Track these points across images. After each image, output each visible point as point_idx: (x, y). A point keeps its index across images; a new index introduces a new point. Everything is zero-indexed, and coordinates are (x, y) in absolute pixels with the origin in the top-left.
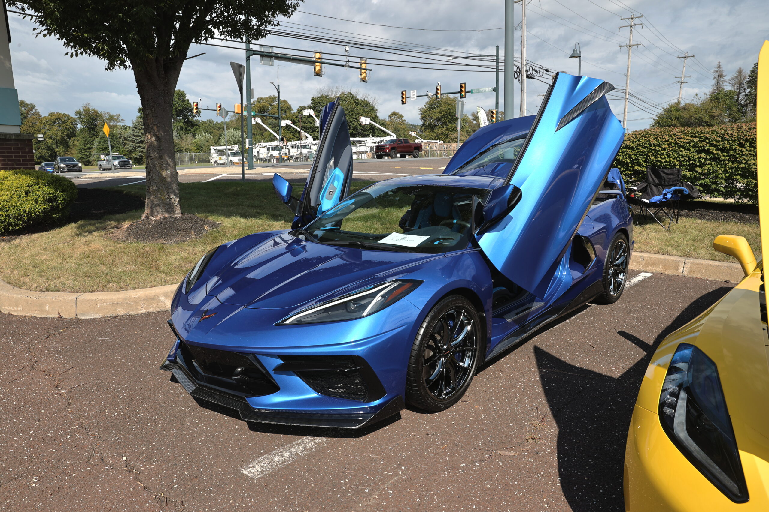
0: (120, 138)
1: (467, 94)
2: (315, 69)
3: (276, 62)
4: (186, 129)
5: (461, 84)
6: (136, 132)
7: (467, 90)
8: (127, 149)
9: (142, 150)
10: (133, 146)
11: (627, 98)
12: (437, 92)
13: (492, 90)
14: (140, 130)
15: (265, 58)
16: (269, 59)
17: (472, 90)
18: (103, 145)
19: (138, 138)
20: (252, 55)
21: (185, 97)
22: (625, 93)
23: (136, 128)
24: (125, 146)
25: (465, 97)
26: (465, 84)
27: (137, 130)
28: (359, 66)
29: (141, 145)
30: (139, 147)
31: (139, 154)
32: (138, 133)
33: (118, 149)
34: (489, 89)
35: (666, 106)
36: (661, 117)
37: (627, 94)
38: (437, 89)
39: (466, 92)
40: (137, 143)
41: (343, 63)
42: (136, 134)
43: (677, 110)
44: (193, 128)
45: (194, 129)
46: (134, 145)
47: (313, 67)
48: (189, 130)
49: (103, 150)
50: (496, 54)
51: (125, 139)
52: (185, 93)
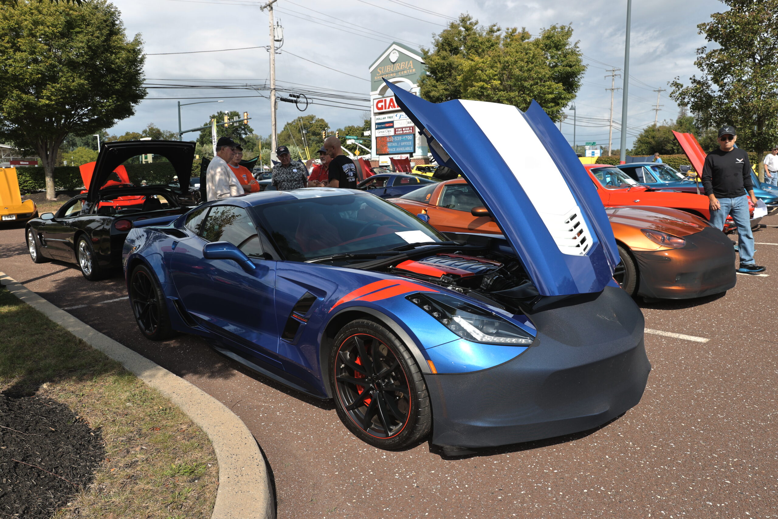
11: (611, 125)
22: (610, 122)
35: (645, 127)
36: (641, 135)
43: (653, 131)
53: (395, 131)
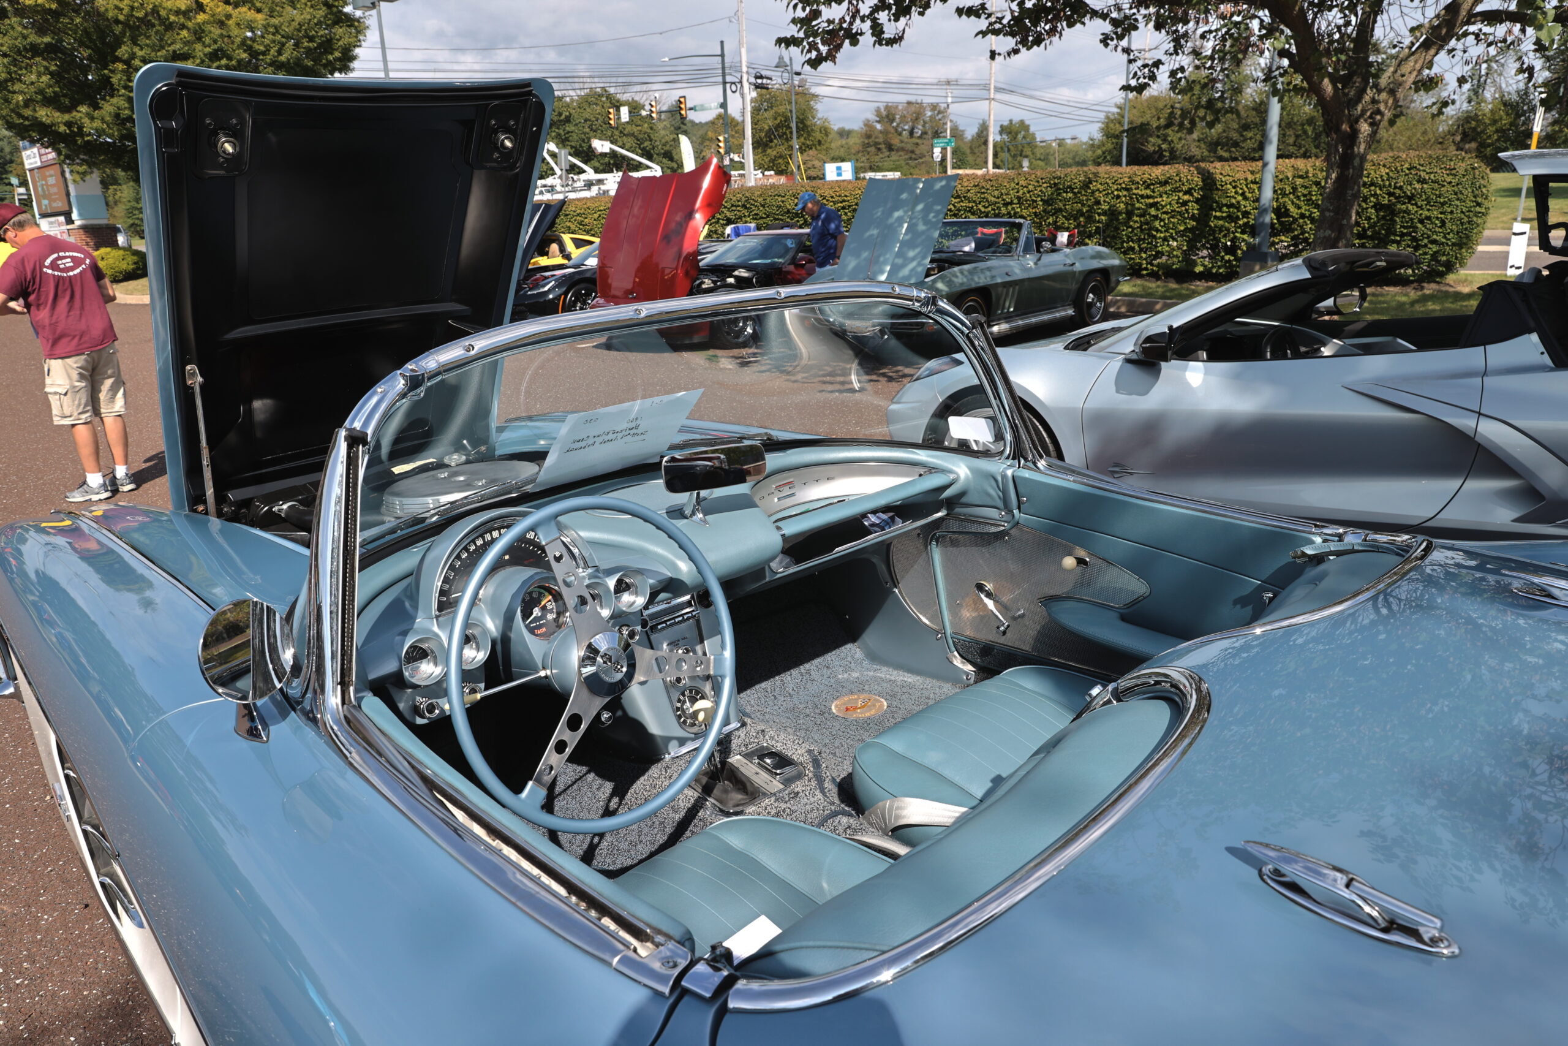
7: (688, 107)
11: (992, 97)
12: (651, 111)
13: (719, 107)
26: (684, 97)
37: (992, 91)
38: (652, 106)
39: (687, 110)
50: (719, 53)
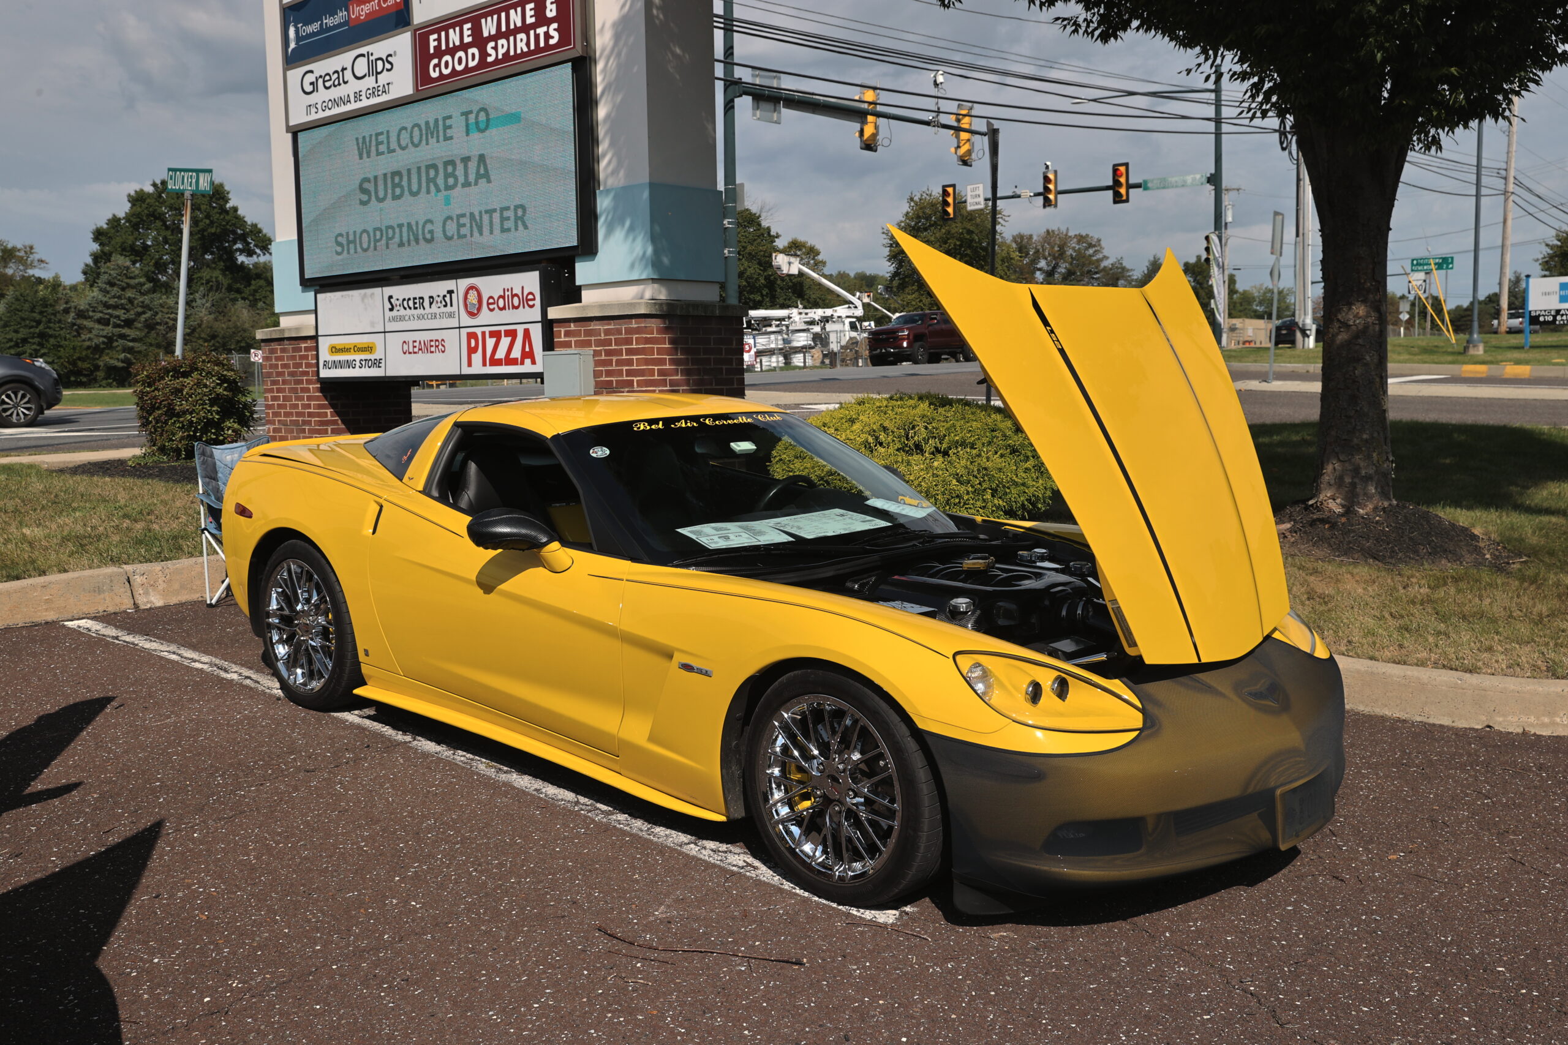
0: (66, 311)
1: (1131, 191)
2: (862, 132)
3: (787, 113)
4: (230, 289)
5: (1115, 166)
6: (114, 297)
7: (1131, 181)
8: (88, 343)
9: (131, 344)
10: (105, 333)
12: (1047, 189)
13: (1204, 180)
14: (123, 289)
15: (763, 105)
16: (770, 106)
17: (1145, 182)
18: (16, 332)
19: (120, 312)
20: (740, 96)
21: (227, 201)
22: (1505, 178)
23: (112, 285)
24: (79, 335)
25: (1127, 201)
27: (115, 290)
28: (955, 124)
29: (126, 331)
30: (123, 336)
31: (122, 356)
32: (119, 297)
33: (63, 343)
34: (1194, 179)
37: (1512, 180)
38: (1047, 180)
39: (1130, 186)
40: (116, 326)
41: (930, 117)
42: (112, 302)
44: (250, 285)
45: (252, 287)
46: (109, 330)
47: (858, 126)
48: (238, 291)
49: (17, 345)
51: (81, 314)
52: (227, 188)
53: (422, 57)
